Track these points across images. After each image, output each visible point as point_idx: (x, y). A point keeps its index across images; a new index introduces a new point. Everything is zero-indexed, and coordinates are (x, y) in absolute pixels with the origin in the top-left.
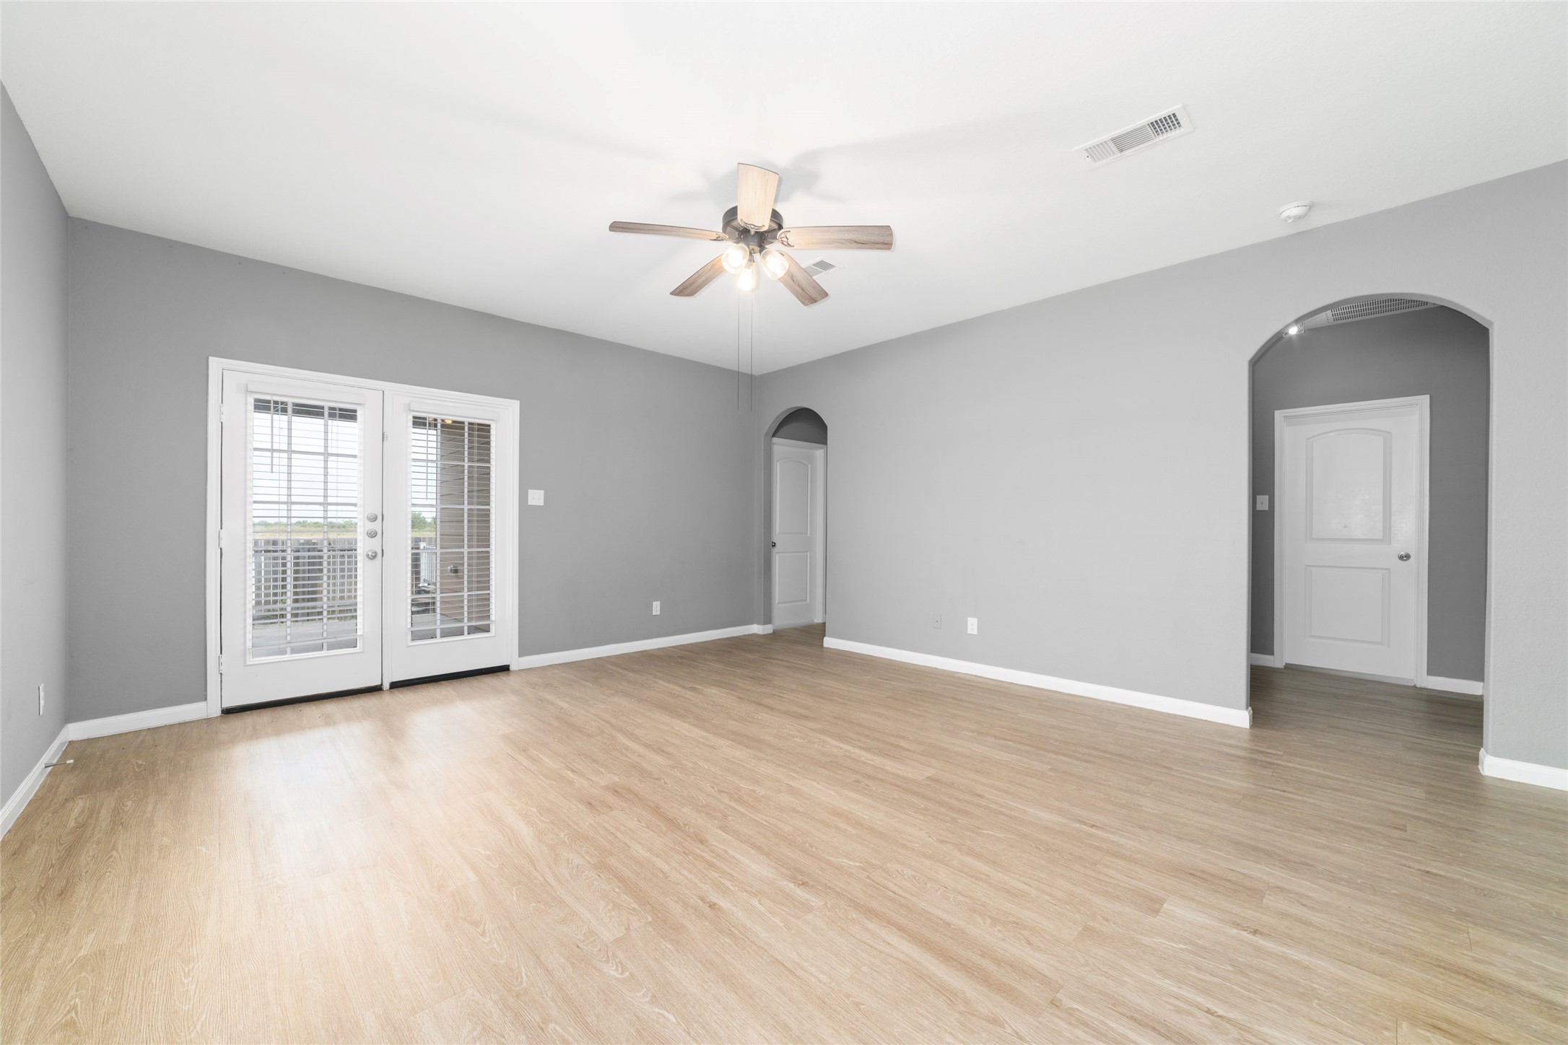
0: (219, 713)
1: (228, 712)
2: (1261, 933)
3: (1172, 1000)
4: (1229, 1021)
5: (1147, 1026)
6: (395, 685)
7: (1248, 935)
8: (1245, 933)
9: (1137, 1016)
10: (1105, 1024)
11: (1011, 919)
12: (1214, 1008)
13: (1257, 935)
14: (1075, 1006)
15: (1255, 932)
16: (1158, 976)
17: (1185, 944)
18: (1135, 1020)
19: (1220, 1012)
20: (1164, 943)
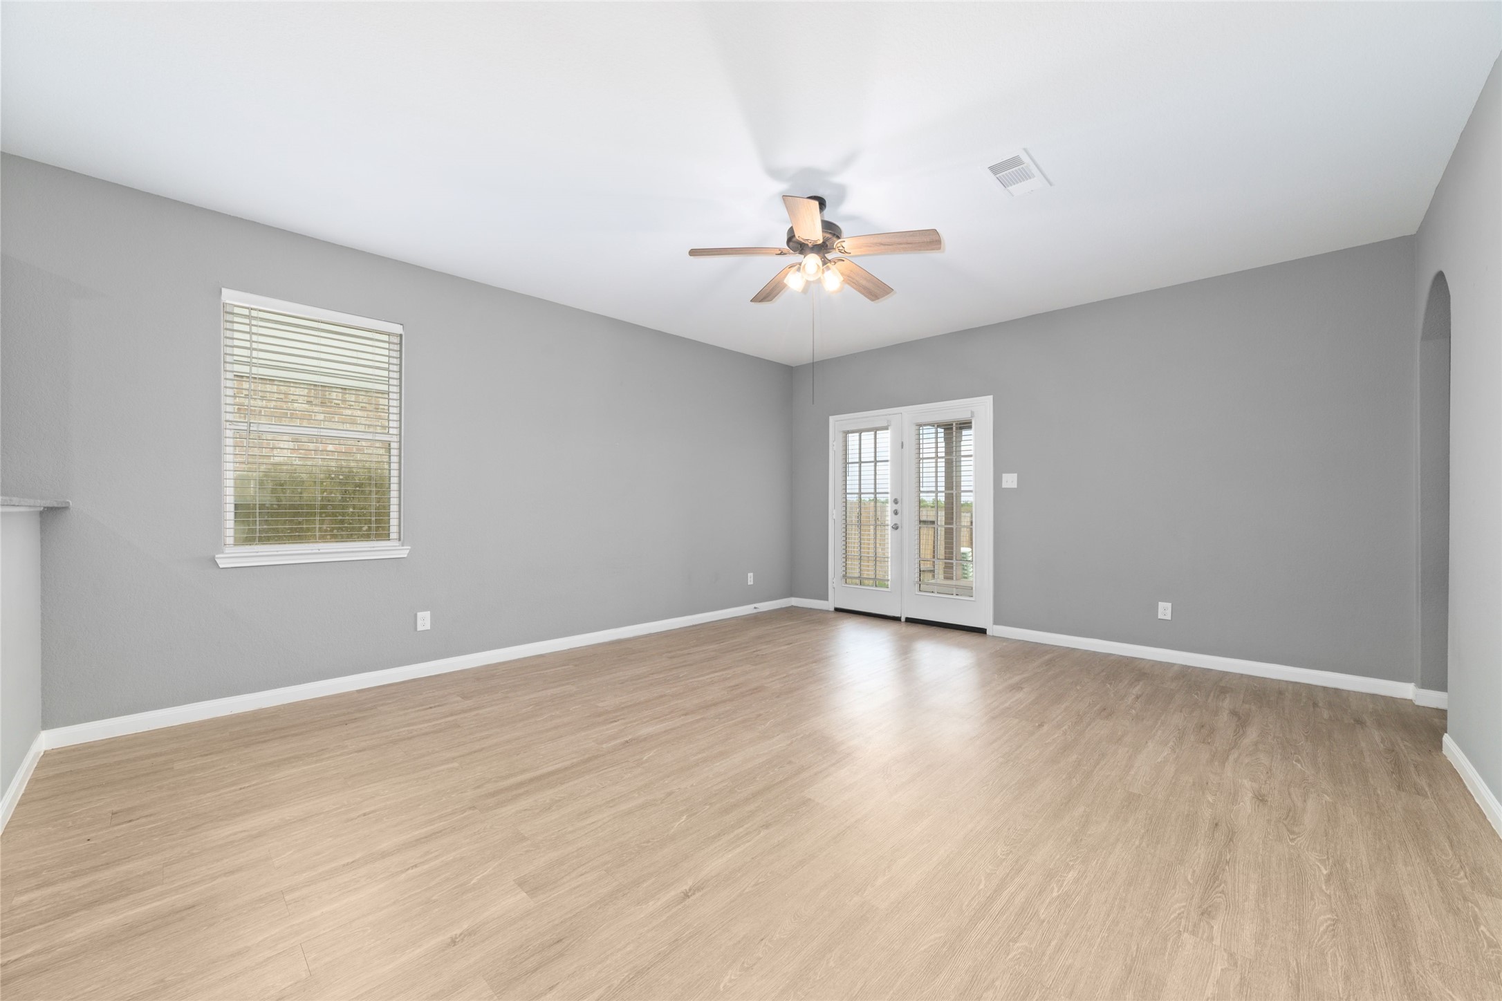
0: (833, 609)
1: (837, 610)
2: (449, 945)
3: (436, 853)
4: (402, 872)
5: (431, 835)
6: (909, 620)
7: (455, 933)
8: (458, 932)
9: (440, 834)
10: (445, 821)
11: (554, 808)
12: (415, 870)
13: (449, 940)
14: (465, 814)
15: (454, 942)
16: (458, 856)
17: (474, 884)
18: (438, 833)
19: (410, 871)
20: (483, 873)
